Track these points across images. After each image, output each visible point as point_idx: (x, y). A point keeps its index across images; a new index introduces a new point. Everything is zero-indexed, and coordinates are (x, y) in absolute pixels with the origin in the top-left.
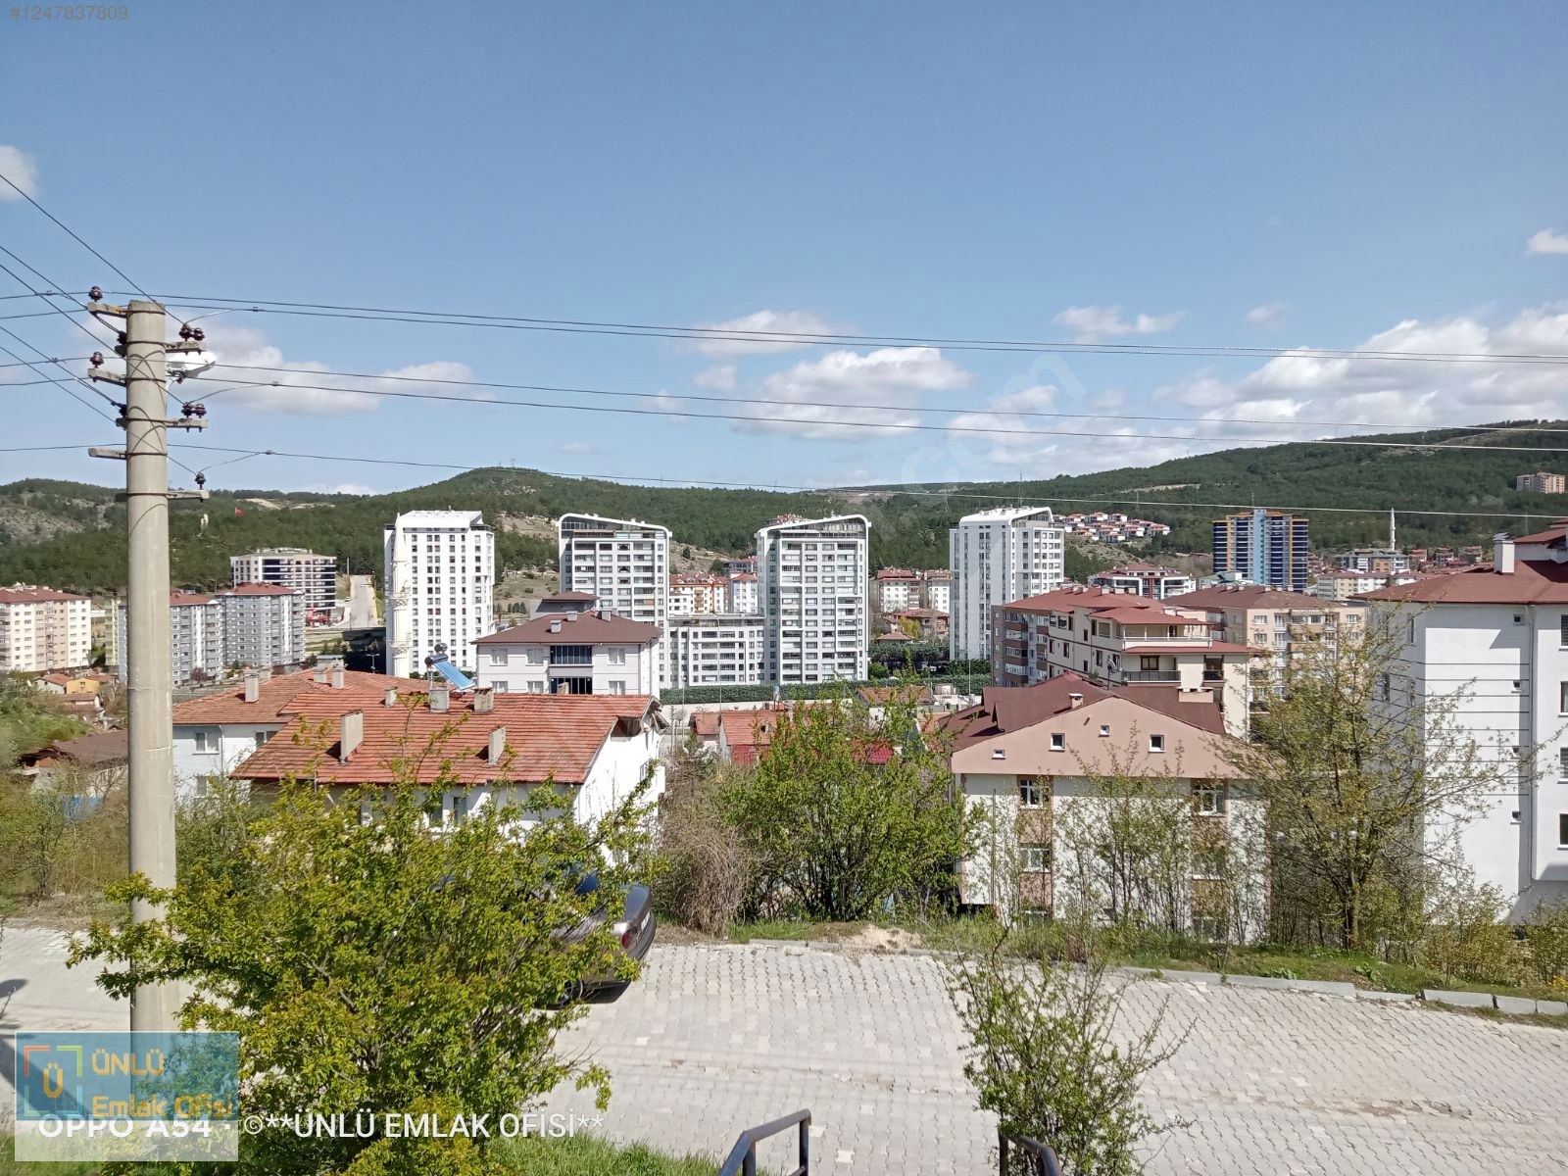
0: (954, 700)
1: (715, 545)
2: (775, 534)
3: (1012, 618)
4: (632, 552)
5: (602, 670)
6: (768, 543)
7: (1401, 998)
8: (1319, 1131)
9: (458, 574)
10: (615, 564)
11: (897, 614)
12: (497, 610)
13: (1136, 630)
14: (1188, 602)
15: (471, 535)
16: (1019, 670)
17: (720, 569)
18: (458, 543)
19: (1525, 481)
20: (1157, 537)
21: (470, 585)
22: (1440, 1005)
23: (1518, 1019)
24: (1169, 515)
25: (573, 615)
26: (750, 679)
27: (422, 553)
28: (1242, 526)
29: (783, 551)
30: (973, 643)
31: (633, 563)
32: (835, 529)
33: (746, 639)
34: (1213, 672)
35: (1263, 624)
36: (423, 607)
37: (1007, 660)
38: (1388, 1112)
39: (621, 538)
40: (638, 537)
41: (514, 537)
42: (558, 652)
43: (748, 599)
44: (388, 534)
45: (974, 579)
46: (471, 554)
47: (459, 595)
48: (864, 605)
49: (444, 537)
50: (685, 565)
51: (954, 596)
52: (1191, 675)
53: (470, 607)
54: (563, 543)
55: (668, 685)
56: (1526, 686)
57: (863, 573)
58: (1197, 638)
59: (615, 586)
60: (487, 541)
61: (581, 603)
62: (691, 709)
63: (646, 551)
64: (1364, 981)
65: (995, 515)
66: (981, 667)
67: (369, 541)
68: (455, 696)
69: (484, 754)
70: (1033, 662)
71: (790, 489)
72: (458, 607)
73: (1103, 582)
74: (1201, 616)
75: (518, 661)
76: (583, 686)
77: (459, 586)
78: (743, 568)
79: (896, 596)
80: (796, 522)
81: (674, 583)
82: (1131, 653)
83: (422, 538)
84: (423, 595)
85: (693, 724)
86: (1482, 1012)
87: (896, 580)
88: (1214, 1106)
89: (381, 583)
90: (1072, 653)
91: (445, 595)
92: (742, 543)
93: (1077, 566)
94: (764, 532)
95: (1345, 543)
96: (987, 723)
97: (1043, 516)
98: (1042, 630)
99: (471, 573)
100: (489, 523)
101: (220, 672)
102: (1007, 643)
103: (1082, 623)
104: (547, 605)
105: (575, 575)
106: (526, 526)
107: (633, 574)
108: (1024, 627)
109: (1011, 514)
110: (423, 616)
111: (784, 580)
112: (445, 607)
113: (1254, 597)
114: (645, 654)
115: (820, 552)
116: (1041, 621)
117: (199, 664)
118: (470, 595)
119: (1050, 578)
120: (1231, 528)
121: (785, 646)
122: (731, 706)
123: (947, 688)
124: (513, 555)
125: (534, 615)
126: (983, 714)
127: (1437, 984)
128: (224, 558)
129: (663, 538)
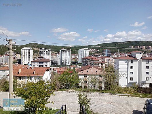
0: (79, 67)
1: (56, 51)
2: (62, 51)
3: (84, 59)
4: (47, 52)
5: (44, 64)
6: (61, 51)
7: (113, 94)
8: (105, 105)
9: (29, 54)
10: (46, 53)
11: (73, 58)
12: (33, 57)
13: (95, 61)
14: (100, 58)
15: (30, 50)
16: (85, 64)
17: (56, 54)
18: (29, 51)
19: (130, 47)
20: (98, 51)
21: (30, 55)
22: (116, 95)
23: (122, 96)
24: (99, 49)
25: (41, 59)
26: (59, 65)
27: (25, 52)
28: (105, 50)
29: (62, 52)
30: (81, 61)
31: (47, 53)
32: (67, 50)
33: (59, 61)
34: (102, 64)
35: (106, 60)
36: (25, 57)
37: (83, 63)
38: (111, 103)
39: (46, 51)
40: (48, 51)
41: (35, 50)
42: (40, 62)
43: (59, 57)
44: (21, 50)
45: (81, 55)
46: (30, 52)
47: (29, 56)
48: (70, 57)
49: (28, 50)
50: (52, 53)
51: (79, 57)
52: (100, 65)
53: (30, 57)
54: (40, 51)
55: (51, 65)
56: (128, 66)
57: (70, 54)
58: (101, 61)
59: (46, 55)
60: (32, 51)
61: (42, 58)
62: (53, 68)
63: (49, 52)
64: (110, 93)
65: (83, 49)
66: (81, 63)
67: (19, 50)
68: (30, 67)
69: (33, 73)
70: (86, 63)
71: (63, 46)
72: (29, 57)
73: (92, 56)
74: (101, 59)
75: (36, 63)
76: (43, 66)
77: (29, 55)
78: (58, 54)
79: (73, 56)
80: (64, 49)
81: (51, 55)
82: (95, 63)
83: (25, 50)
84: (25, 56)
85: (53, 69)
86: (119, 95)
87: (73, 55)
88: (98, 103)
89: (21, 55)
90: (89, 63)
91: (28, 56)
92: (58, 51)
93: (90, 54)
94: (60, 50)
95: (114, 52)
96: (81, 70)
97: (87, 49)
98: (87, 60)
99: (30, 54)
100: (32, 49)
101: (4, 64)
102: (84, 61)
103: (90, 60)
104: (39, 58)
105: (41, 54)
106: (36, 49)
107: (47, 54)
108: (85, 60)
109: (84, 49)
110: (25, 58)
111: (62, 55)
112: (28, 57)
113: (106, 57)
114: (49, 62)
115: (66, 52)
116: (87, 59)
117: (1, 63)
118: (30, 56)
119: (88, 55)
120: (104, 51)
121: (63, 61)
122: (57, 67)
123: (78, 66)
124: (35, 52)
125: (37, 59)
126: (81, 69)
127: (116, 93)
128: (4, 52)
129: (50, 51)
